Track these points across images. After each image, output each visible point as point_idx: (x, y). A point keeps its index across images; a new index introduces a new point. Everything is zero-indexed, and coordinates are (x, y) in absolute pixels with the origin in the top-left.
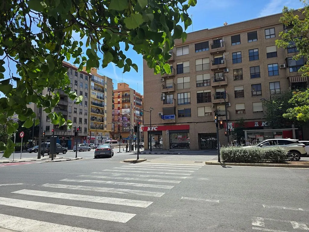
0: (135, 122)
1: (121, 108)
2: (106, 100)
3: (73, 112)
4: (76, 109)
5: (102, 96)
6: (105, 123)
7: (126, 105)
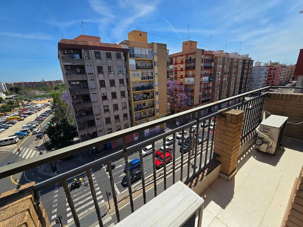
0: (200, 91)
1: (184, 76)
2: (156, 78)
3: (103, 111)
4: (108, 106)
5: (150, 75)
6: (157, 107)
7: (190, 73)
